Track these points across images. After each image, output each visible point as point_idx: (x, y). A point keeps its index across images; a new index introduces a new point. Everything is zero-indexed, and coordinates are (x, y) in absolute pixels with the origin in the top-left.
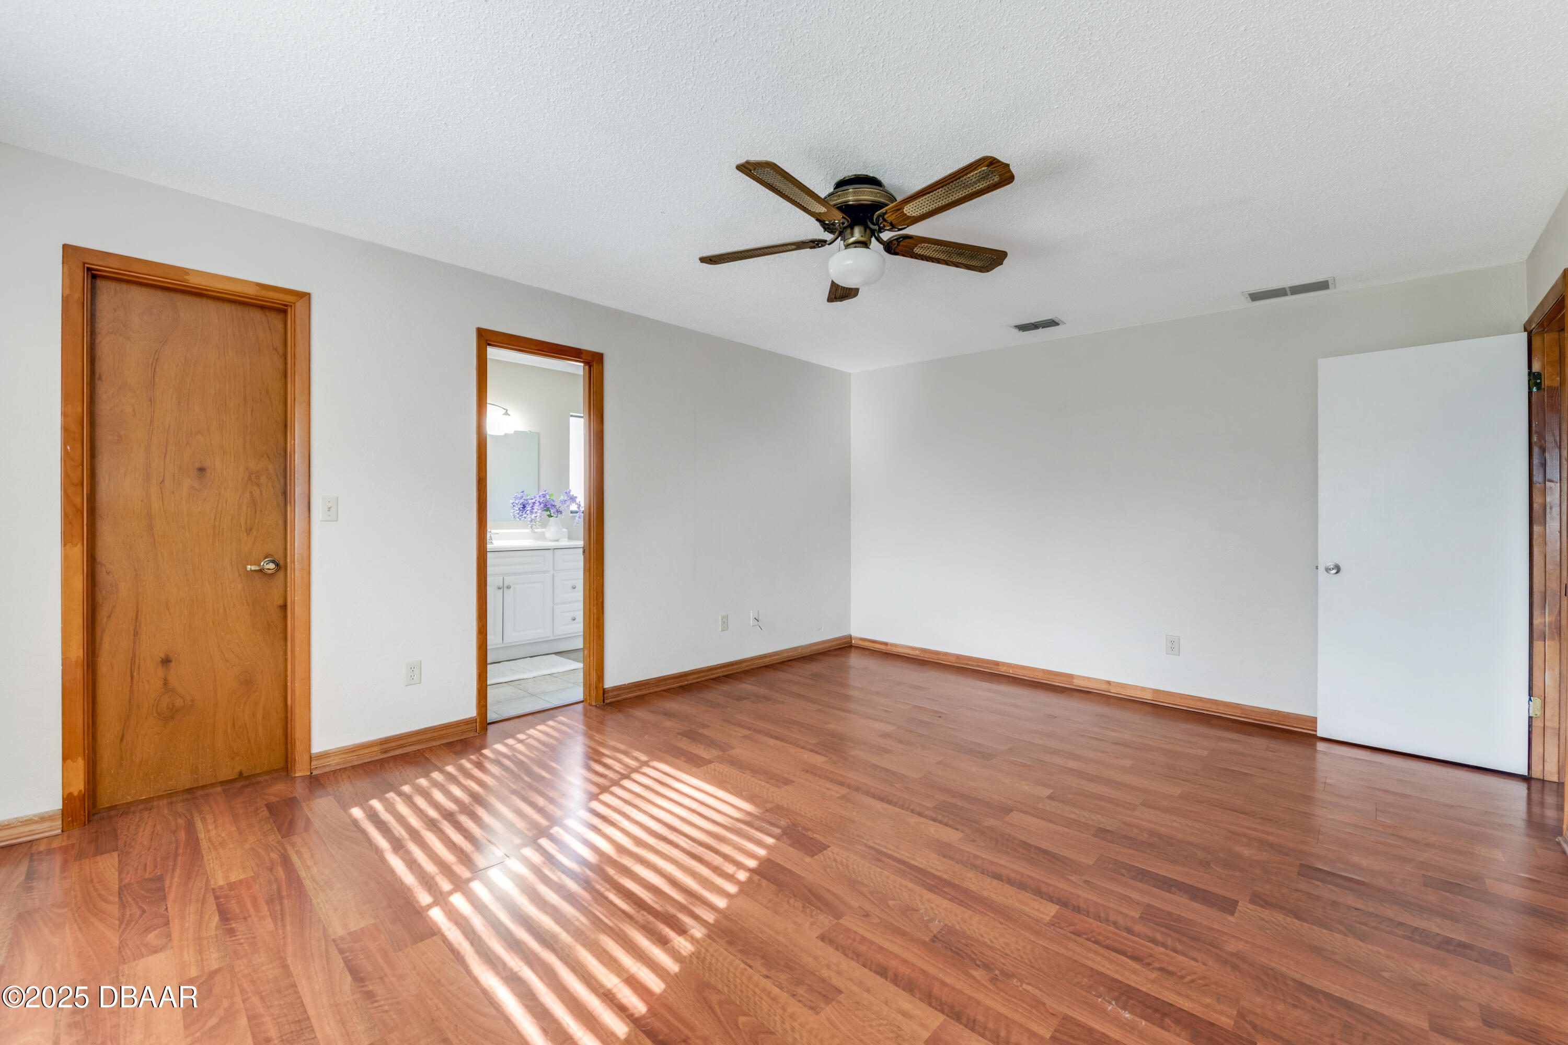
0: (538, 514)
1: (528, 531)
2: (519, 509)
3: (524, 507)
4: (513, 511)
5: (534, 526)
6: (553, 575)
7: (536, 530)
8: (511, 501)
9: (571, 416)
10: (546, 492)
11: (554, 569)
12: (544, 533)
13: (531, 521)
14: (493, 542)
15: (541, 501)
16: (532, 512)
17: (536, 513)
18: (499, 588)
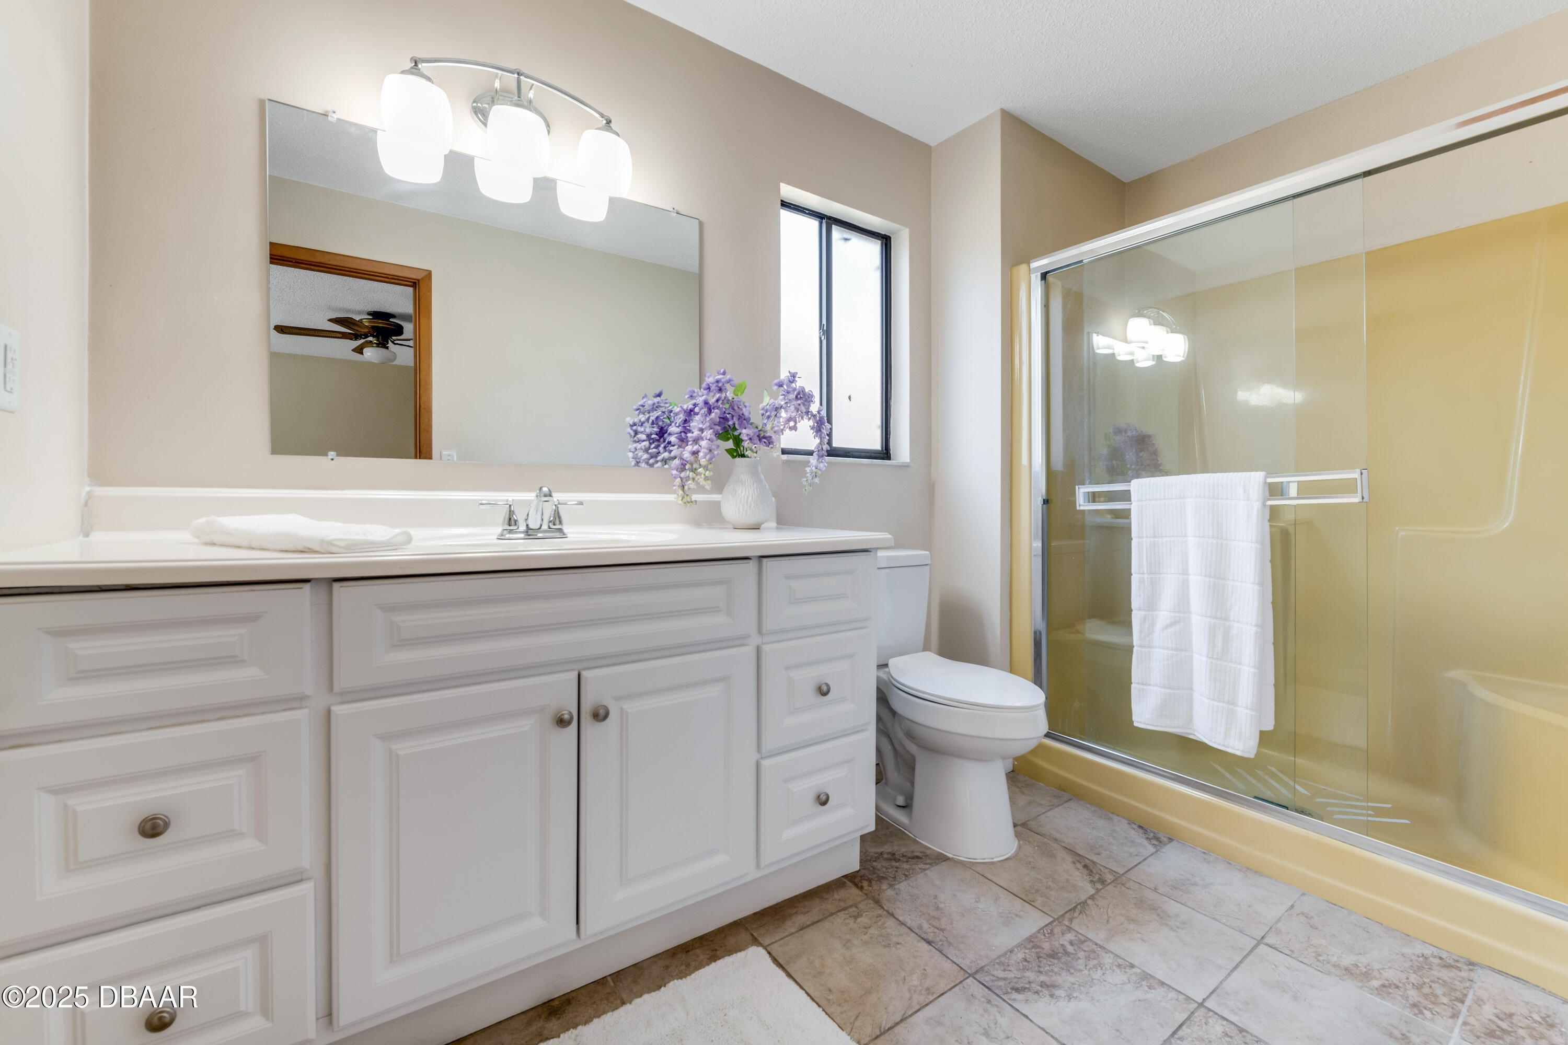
0: (704, 443)
1: (671, 497)
2: (649, 436)
3: (662, 432)
4: (632, 446)
5: (690, 484)
6: (758, 650)
7: (695, 497)
8: (630, 420)
9: (785, 204)
10: (728, 377)
11: (760, 631)
12: (717, 504)
13: (682, 468)
14: (566, 529)
15: (712, 401)
16: (683, 441)
17: (696, 441)
18: (562, 722)
